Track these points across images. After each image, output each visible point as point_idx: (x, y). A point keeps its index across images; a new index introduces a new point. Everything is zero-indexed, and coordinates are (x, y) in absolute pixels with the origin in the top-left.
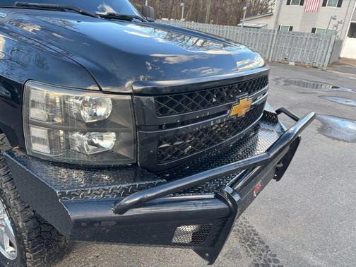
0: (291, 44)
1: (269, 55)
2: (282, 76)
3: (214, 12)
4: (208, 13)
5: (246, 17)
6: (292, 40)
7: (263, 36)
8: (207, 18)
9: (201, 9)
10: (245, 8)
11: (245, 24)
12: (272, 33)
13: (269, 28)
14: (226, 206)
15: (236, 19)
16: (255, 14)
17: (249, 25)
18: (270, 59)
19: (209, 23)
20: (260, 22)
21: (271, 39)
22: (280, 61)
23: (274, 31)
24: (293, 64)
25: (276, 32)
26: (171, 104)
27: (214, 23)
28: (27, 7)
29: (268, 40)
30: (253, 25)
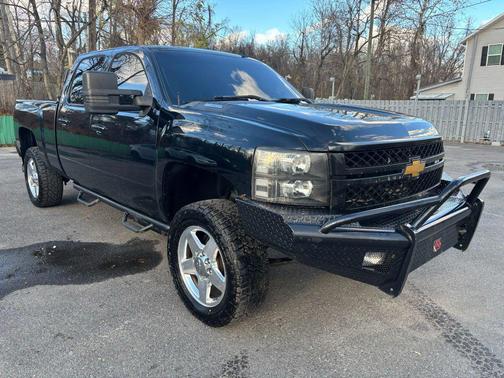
0: (492, 117)
1: (460, 135)
2: (480, 160)
3: (375, 84)
4: (367, 86)
5: (421, 86)
6: (493, 112)
7: (448, 109)
8: (366, 92)
9: (357, 82)
10: (418, 76)
11: (420, 97)
12: (461, 105)
13: (456, 98)
14: (406, 240)
15: (407, 91)
16: (435, 82)
17: (427, 97)
18: (462, 139)
19: (369, 99)
20: (444, 92)
21: (460, 113)
22: (478, 141)
23: (464, 102)
24: (498, 144)
25: (467, 103)
26: (356, 159)
27: (375, 99)
28: (222, 99)
29: (457, 114)
30: (433, 97)
